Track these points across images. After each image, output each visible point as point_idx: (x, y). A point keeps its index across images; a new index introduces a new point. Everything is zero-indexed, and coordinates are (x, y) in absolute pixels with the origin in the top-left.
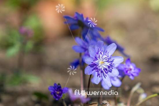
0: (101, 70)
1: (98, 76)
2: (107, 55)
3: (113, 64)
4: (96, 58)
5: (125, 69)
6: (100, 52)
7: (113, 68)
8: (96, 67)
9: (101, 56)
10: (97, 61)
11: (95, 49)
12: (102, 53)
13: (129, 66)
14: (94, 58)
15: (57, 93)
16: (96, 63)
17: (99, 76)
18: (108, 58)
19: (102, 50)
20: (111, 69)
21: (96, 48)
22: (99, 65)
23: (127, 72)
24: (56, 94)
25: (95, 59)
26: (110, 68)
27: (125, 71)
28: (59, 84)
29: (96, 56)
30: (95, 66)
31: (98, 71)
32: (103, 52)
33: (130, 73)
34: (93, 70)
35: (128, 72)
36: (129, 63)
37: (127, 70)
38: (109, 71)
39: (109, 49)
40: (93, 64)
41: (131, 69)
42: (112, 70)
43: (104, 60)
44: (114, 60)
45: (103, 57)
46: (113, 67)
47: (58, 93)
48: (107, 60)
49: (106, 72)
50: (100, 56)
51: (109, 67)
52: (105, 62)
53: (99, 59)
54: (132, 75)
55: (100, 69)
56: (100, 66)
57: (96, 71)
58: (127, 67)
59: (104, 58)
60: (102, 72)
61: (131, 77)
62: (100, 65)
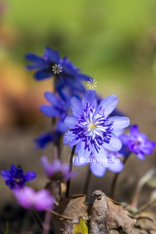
0: (91, 140)
1: (85, 149)
2: (102, 113)
3: (111, 129)
4: (83, 118)
5: (130, 142)
6: (90, 109)
7: (111, 137)
8: (83, 133)
9: (91, 115)
10: (85, 124)
11: (81, 103)
12: (94, 111)
13: (136, 137)
14: (80, 117)
15: (15, 181)
16: (83, 127)
17: (87, 149)
18: (103, 119)
19: (93, 106)
20: (108, 137)
21: (84, 101)
22: (87, 130)
23: (133, 146)
24: (14, 183)
25: (82, 120)
26: (106, 136)
27: (130, 146)
28: (19, 166)
29: (83, 115)
30: (81, 132)
31: (86, 141)
32: (94, 108)
33: (138, 149)
34: (77, 139)
35: (135, 147)
36: (135, 133)
37: (133, 143)
38: (105, 141)
39: (105, 104)
40: (77, 127)
41: (139, 143)
42: (109, 139)
43: (97, 123)
44: (113, 122)
45: (94, 118)
46: (111, 135)
47: (18, 180)
48: (102, 122)
49: (100, 142)
50: (89, 115)
51: (104, 134)
52: (98, 126)
53: (88, 120)
54: (142, 153)
55: (89, 137)
56: (89, 132)
57: (83, 141)
58: (133, 139)
59: (96, 118)
60: (93, 142)
61: (140, 156)
62: (89, 130)
